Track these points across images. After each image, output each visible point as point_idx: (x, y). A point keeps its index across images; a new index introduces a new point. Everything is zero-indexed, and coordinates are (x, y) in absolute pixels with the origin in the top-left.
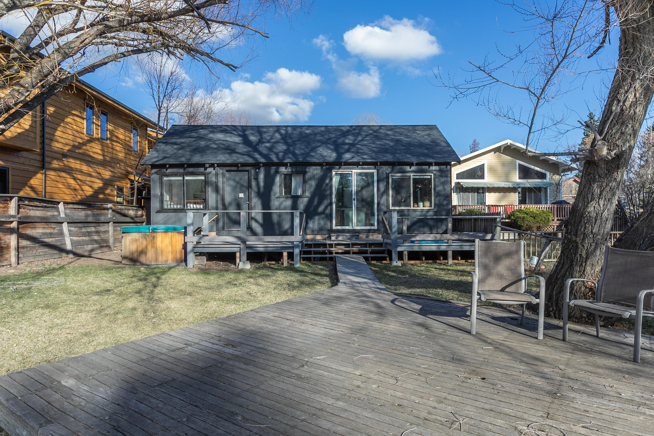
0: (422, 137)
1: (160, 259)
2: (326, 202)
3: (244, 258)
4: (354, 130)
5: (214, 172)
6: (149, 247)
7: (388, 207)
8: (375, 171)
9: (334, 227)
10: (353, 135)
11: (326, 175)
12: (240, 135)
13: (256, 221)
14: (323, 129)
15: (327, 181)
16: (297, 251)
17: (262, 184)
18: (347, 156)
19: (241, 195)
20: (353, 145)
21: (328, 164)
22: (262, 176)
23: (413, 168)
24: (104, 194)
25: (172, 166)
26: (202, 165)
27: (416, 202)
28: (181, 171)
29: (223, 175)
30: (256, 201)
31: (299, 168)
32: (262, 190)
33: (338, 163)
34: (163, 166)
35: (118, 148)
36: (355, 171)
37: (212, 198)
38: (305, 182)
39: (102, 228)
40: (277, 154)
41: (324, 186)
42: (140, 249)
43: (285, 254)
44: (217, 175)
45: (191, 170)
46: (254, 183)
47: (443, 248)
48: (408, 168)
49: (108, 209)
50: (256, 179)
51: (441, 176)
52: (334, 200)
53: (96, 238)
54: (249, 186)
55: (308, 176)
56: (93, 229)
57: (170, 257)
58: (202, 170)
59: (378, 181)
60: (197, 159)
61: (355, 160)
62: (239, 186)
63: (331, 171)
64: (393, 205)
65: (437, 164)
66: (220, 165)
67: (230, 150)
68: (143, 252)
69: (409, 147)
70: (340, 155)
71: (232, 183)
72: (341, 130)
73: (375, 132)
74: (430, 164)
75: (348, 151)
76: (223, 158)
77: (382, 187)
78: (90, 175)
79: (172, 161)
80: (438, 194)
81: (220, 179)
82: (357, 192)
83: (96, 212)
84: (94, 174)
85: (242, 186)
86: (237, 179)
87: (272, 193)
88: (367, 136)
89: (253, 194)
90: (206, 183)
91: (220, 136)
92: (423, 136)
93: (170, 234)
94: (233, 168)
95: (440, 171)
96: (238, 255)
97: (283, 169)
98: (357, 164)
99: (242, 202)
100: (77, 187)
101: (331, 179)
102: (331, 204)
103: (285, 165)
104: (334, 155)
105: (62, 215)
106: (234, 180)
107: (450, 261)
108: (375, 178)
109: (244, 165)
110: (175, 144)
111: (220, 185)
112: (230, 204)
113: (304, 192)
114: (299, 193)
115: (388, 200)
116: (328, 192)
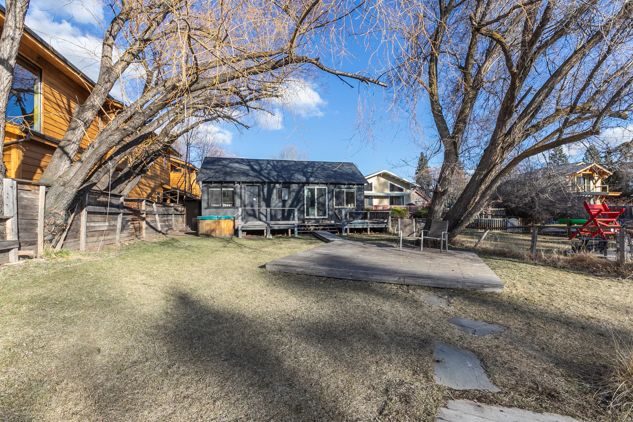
0: (346, 169)
1: (223, 234)
2: (301, 204)
3: (269, 233)
4: (311, 164)
5: (239, 186)
6: (217, 227)
7: (333, 207)
8: (327, 187)
9: (306, 217)
10: (311, 167)
11: (301, 189)
12: (248, 165)
13: (263, 214)
14: (293, 163)
15: (301, 193)
16: (296, 229)
17: (266, 194)
18: (312, 179)
19: (255, 199)
20: (312, 173)
21: (302, 183)
22: (266, 190)
23: (346, 186)
24: (151, 197)
25: (215, 182)
26: (234, 183)
27: (347, 204)
28: (219, 185)
29: (245, 188)
30: (263, 204)
31: (287, 185)
32: (266, 197)
33: (308, 183)
34: (211, 182)
35: (157, 168)
36: (316, 187)
37: (238, 202)
38: (289, 193)
39: (169, 218)
40: (273, 177)
41: (299, 195)
42: (212, 228)
43: (290, 230)
44: (241, 188)
45: (225, 185)
46: (261, 194)
47: (365, 227)
48: (343, 186)
49: (171, 207)
50: (263, 190)
51: (359, 191)
52: (305, 203)
53: (167, 223)
54: (259, 195)
55: (291, 189)
56: (166, 218)
57: (228, 233)
58: (232, 185)
59: (328, 193)
60: (228, 179)
61: (316, 181)
62: (252, 195)
63: (304, 187)
64: (336, 206)
65: (358, 185)
66: (243, 183)
67: (245, 174)
69: (342, 175)
70: (307, 179)
71: (249, 193)
72: (304, 164)
73: (322, 165)
74: (354, 185)
75: (311, 176)
76: (244, 179)
77: (330, 196)
79: (215, 180)
80: (357, 201)
81: (243, 191)
82: (318, 198)
83: (167, 208)
84: (147, 185)
85: (254, 194)
86: (252, 191)
87: (272, 199)
88: (318, 168)
89: (262, 199)
90: (234, 193)
91: (237, 165)
92: (348, 169)
93: (227, 220)
94: (250, 184)
95: (358, 188)
96: (265, 231)
97: (277, 186)
98: (318, 184)
99: (254, 203)
100: (140, 193)
101: (304, 192)
102: (304, 205)
103: (280, 183)
104: (305, 178)
105: (155, 210)
106: (250, 191)
107: (369, 233)
108: (327, 192)
109: (257, 183)
110: (212, 169)
111: (243, 194)
112: (248, 205)
113: (289, 198)
114: (286, 198)
115: (333, 203)
116: (302, 199)
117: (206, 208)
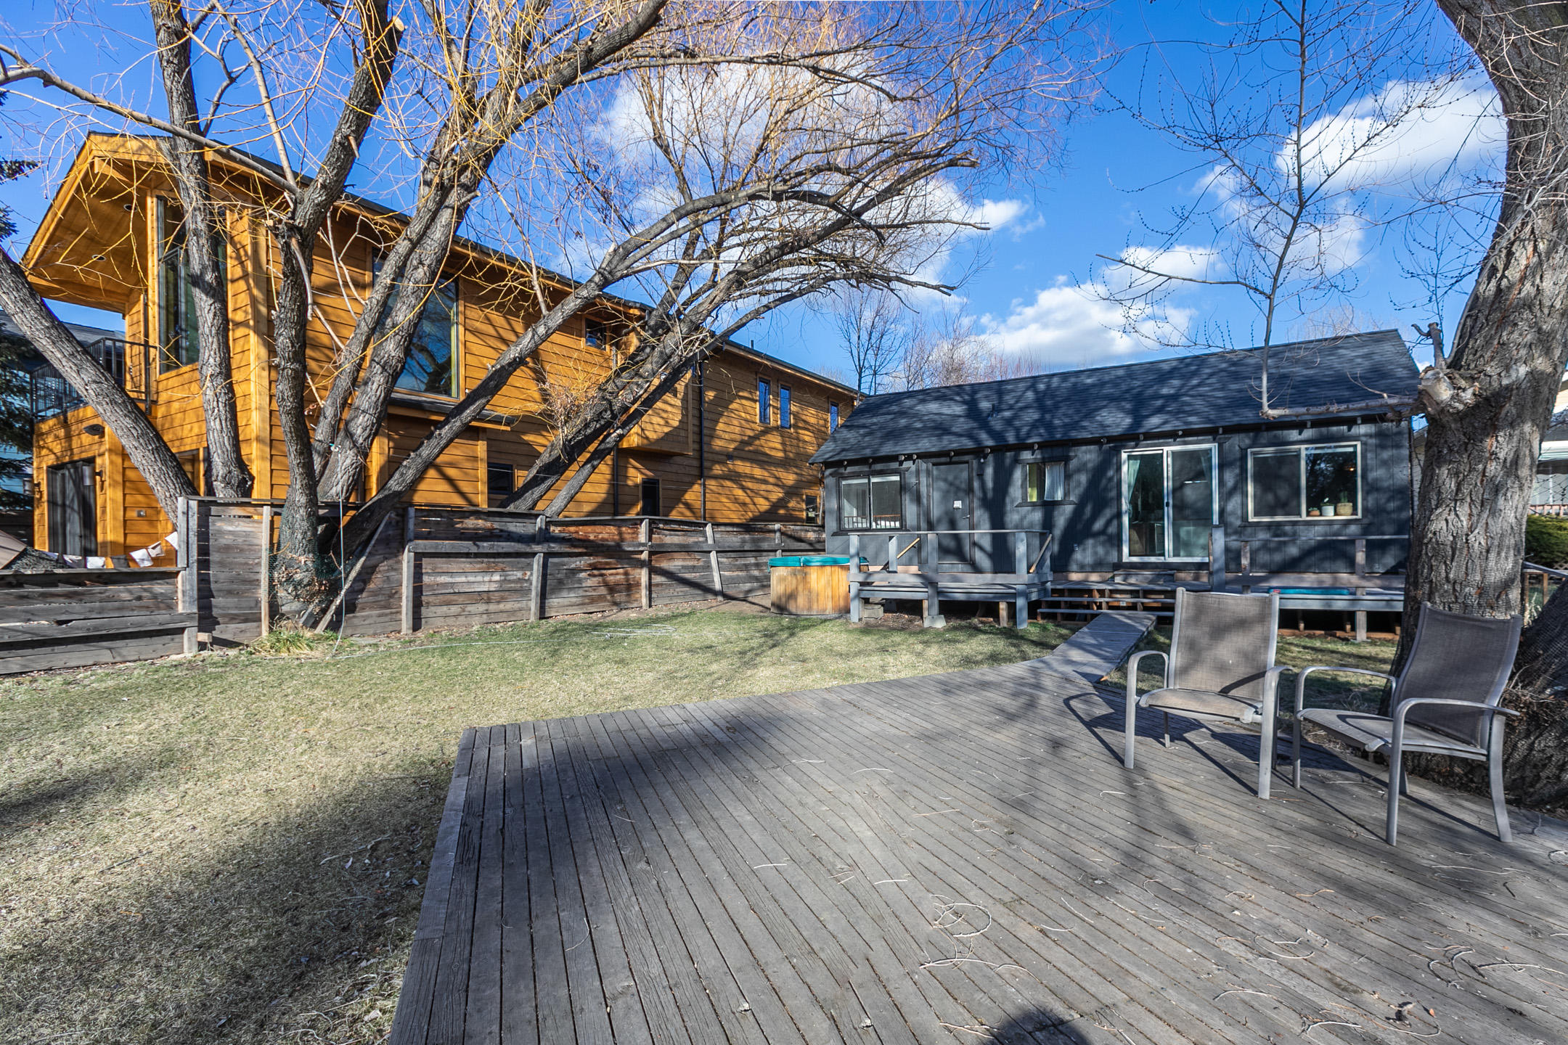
0: (1353, 362)
1: (815, 607)
2: (1108, 513)
3: (936, 609)
4: (1188, 365)
5: (913, 468)
6: (800, 589)
7: (1244, 517)
8: (1214, 446)
9: (1126, 558)
10: (1183, 377)
11: (1109, 462)
12: (964, 402)
13: (981, 548)
14: (1121, 372)
15: (1111, 473)
16: (1021, 602)
17: (990, 484)
18: (1154, 421)
19: (958, 504)
20: (1174, 397)
21: (1111, 439)
22: (989, 471)
23: (1308, 433)
24: (785, 507)
25: (852, 462)
26: (894, 458)
27: (1315, 502)
28: (865, 469)
29: (928, 473)
30: (981, 515)
31: (1058, 452)
32: (990, 494)
33: (1131, 437)
34: (839, 464)
35: (807, 438)
36: (1168, 450)
37: (911, 510)
38: (1068, 477)
39: (764, 559)
40: (1018, 430)
41: (1104, 482)
42: (789, 591)
43: (1003, 606)
44: (918, 472)
45: (878, 467)
46: (976, 484)
47: (1340, 604)
48: (1294, 435)
49: (774, 531)
50: (981, 476)
51: (1382, 447)
52: (1125, 506)
53: (756, 573)
54: (970, 490)
55: (1073, 464)
56: (753, 561)
57: (830, 605)
58: (895, 465)
59: (1222, 467)
60: (887, 449)
61: (1167, 428)
62: (953, 489)
63: (1119, 454)
64: (1256, 514)
65: (1367, 420)
66: (922, 456)
67: (941, 429)
68: (792, 596)
70: (1138, 421)
71: (942, 484)
72: (1159, 370)
73: (1234, 364)
74: (1351, 422)
75: (1160, 410)
76: (927, 444)
77: (1230, 478)
78: (765, 482)
79: (851, 456)
80: (1371, 488)
81: (923, 480)
82: (1175, 490)
83: (757, 536)
84: (771, 480)
85: (958, 489)
86: (950, 478)
87: (1008, 500)
88: (1211, 375)
89: (976, 503)
90: (903, 487)
91: (933, 407)
92: (1351, 360)
93: (828, 569)
94: (943, 460)
95: (1380, 435)
96: (925, 604)
97: (1026, 455)
98: (1172, 436)
99: (958, 516)
100: (748, 500)
101: (1119, 469)
102: (1119, 515)
103: (1030, 447)
104: (1128, 421)
105: (710, 541)
106: (945, 480)
108: (1215, 461)
109: (960, 452)
110: (864, 426)
111: (924, 490)
112: (939, 521)
113: (1066, 494)
114: (1059, 495)
115: (1244, 505)
116: (1113, 494)
117: (835, 534)
